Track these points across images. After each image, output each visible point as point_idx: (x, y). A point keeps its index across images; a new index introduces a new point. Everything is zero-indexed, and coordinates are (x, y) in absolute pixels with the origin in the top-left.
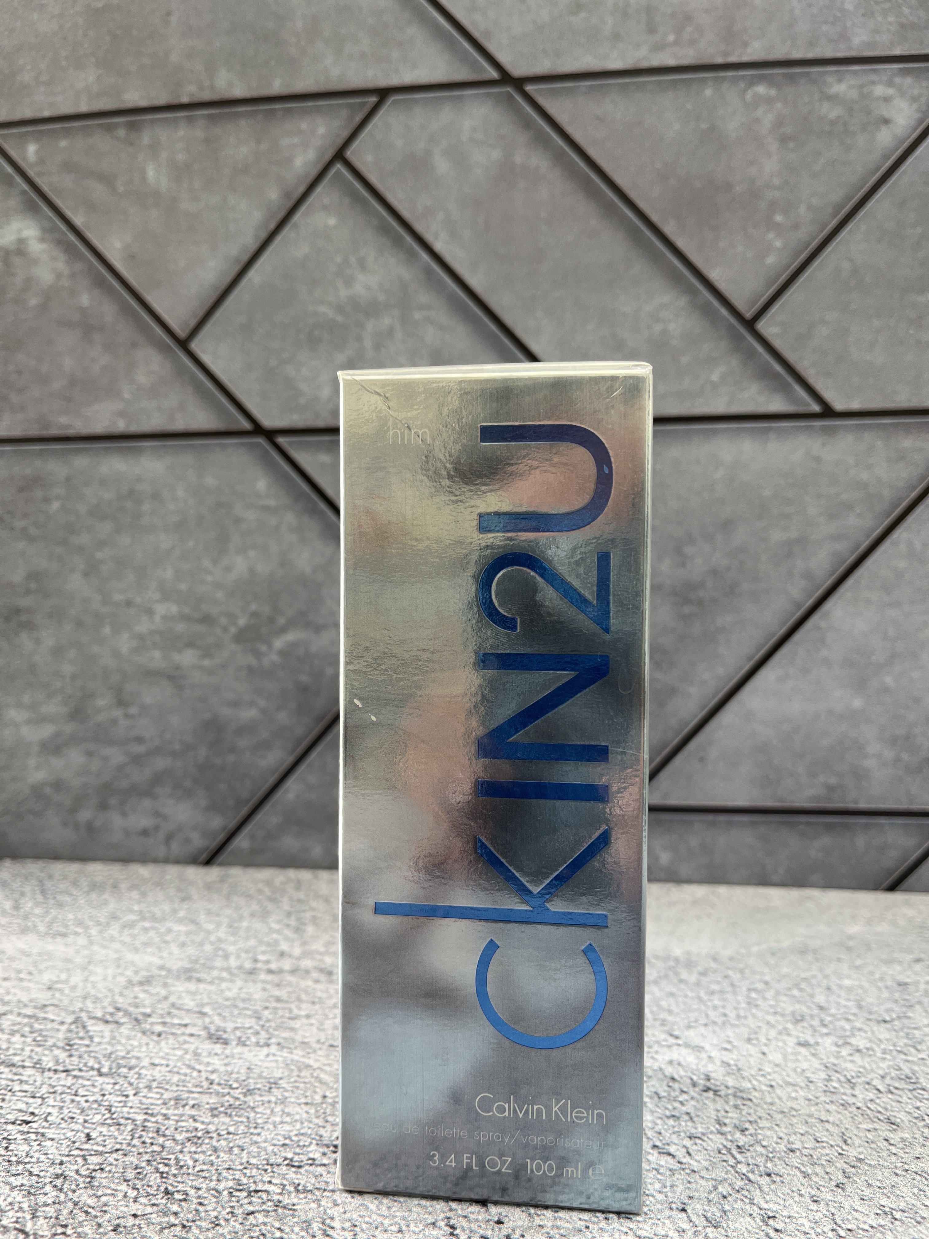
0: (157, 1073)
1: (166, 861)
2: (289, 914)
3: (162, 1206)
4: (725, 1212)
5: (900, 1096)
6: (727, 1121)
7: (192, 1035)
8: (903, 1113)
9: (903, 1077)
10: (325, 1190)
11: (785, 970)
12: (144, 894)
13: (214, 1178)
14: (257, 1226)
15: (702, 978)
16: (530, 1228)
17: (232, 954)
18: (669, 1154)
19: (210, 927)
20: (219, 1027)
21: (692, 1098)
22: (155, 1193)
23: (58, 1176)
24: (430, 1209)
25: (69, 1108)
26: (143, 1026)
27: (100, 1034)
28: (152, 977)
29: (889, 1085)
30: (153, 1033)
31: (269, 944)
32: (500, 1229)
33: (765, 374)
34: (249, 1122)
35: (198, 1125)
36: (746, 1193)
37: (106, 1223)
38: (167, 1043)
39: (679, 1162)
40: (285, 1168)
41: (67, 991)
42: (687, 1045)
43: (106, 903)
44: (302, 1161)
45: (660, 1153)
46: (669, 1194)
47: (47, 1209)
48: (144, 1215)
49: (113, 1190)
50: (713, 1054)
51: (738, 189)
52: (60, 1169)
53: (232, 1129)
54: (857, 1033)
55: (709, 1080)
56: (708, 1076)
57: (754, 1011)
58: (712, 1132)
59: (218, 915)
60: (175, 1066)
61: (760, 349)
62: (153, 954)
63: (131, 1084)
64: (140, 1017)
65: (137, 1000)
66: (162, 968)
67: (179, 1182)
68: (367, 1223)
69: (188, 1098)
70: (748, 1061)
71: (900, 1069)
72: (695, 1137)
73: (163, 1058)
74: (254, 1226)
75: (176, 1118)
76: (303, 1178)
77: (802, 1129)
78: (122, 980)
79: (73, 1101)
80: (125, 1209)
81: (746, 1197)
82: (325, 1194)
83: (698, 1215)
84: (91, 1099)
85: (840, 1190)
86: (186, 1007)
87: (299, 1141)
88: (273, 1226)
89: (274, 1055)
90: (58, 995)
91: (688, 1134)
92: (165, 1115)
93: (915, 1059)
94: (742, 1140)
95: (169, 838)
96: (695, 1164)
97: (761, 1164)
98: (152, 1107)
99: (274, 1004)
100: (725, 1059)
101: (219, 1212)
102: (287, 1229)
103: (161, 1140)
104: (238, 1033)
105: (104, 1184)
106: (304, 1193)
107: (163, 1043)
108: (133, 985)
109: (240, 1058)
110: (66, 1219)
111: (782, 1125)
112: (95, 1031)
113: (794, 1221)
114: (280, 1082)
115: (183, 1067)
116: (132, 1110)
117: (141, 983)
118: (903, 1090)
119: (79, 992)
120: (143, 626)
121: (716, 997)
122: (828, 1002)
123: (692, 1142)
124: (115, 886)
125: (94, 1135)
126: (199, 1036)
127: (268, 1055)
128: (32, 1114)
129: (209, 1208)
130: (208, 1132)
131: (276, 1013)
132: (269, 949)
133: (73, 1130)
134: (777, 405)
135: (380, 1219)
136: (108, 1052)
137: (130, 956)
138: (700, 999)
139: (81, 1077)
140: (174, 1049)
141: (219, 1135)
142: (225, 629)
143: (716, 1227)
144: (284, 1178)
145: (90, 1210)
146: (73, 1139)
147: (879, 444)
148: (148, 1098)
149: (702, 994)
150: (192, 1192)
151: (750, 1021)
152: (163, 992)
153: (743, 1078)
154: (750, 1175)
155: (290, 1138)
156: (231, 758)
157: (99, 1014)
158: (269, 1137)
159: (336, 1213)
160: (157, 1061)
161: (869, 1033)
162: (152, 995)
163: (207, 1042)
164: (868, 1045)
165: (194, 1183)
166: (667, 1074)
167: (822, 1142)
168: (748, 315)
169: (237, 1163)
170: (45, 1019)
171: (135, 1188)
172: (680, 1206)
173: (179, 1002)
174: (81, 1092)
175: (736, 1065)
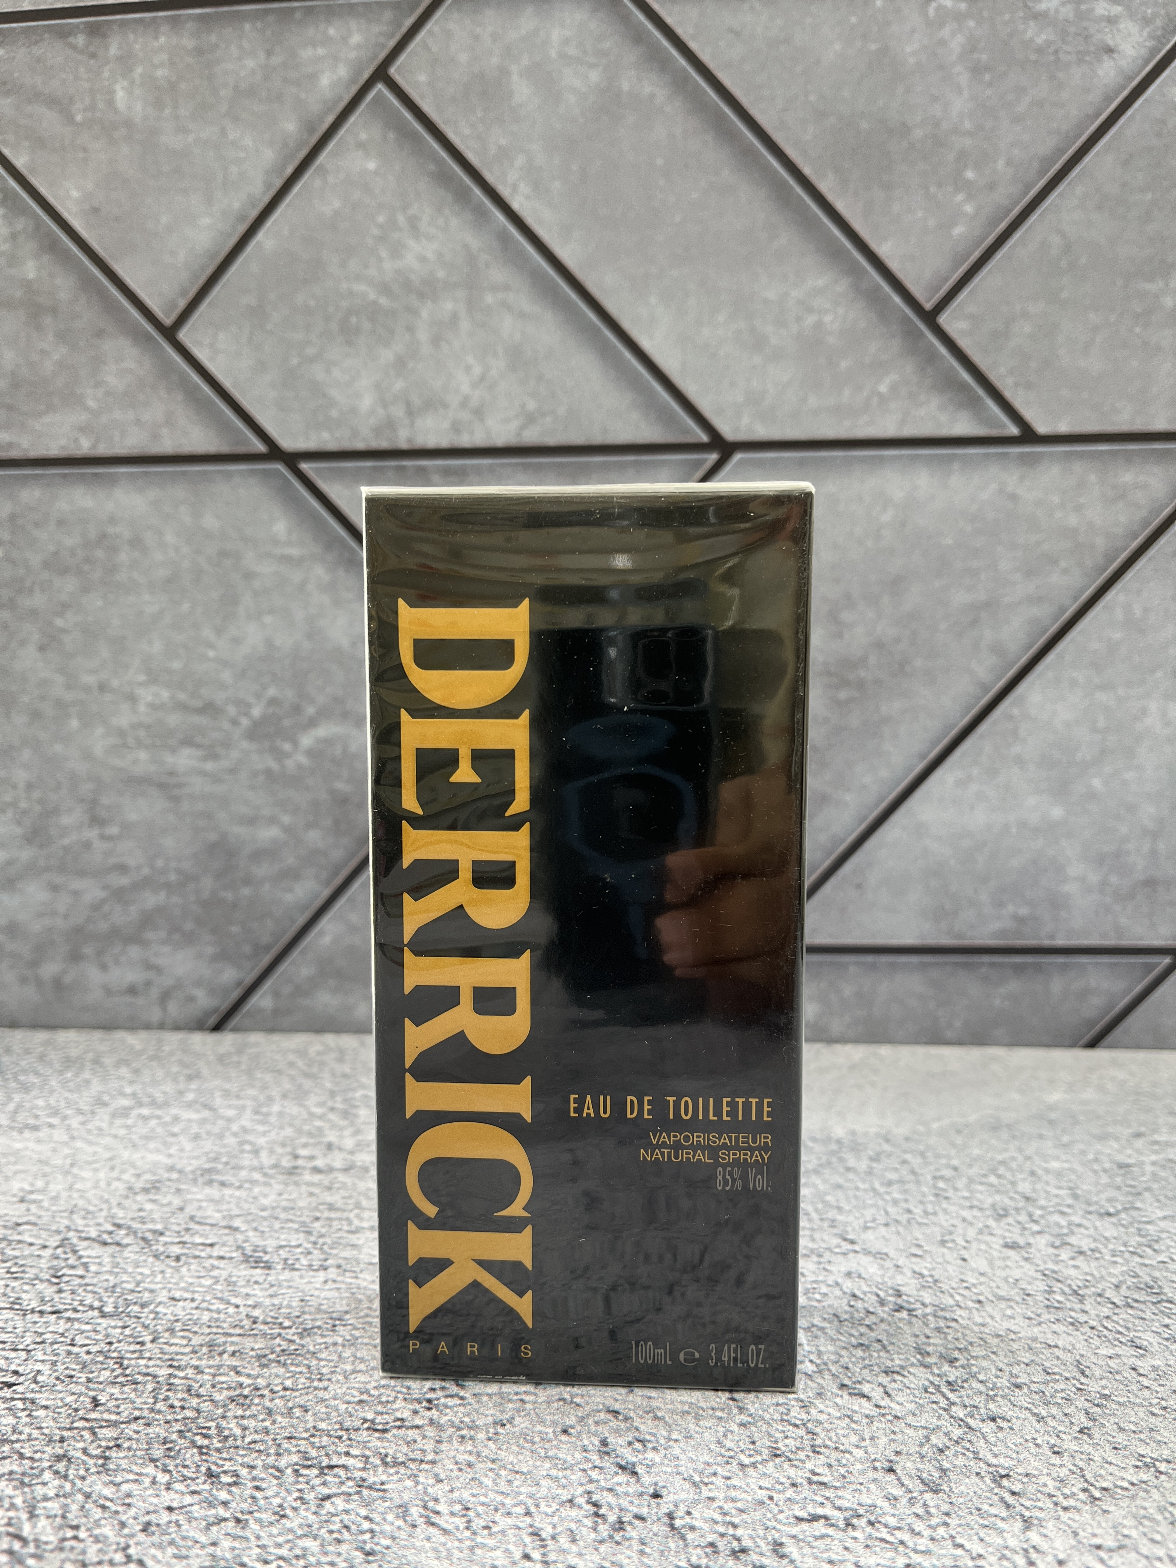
0: (179, 1310)
1: (161, 1026)
2: (333, 1094)
3: (205, 1494)
4: (944, 1471)
5: (1141, 1310)
6: (930, 1349)
7: (222, 1258)
8: (1149, 1333)
9: (1142, 1286)
10: (422, 1461)
11: (976, 1151)
12: (137, 1071)
13: (272, 1451)
14: (337, 1515)
15: (874, 1165)
16: (696, 1502)
17: (262, 1148)
18: (863, 1396)
19: (231, 1113)
20: (258, 1246)
21: (882, 1321)
22: (194, 1476)
23: (59, 1458)
24: (564, 1481)
25: (64, 1363)
26: (154, 1248)
27: (98, 1260)
28: (159, 1181)
29: (1126, 1297)
30: (168, 1257)
31: (310, 1134)
32: (658, 1505)
33: (950, 384)
34: (310, 1373)
35: (242, 1379)
36: (968, 1445)
37: (131, 1521)
38: (189, 1270)
39: (877, 1406)
40: (365, 1433)
41: (46, 1204)
42: (867, 1252)
43: (87, 1082)
44: (387, 1423)
45: (850, 1394)
46: (870, 1449)
47: (49, 1504)
48: (182, 1508)
49: (137, 1474)
50: (900, 1263)
51: (918, 133)
52: (61, 1448)
53: (288, 1383)
54: (1076, 1230)
55: (900, 1296)
56: (898, 1291)
57: (945, 1205)
58: (913, 1365)
59: (238, 1097)
60: (204, 1301)
61: (943, 350)
62: (158, 1151)
63: (146, 1327)
64: (149, 1236)
65: (142, 1214)
66: (171, 1169)
67: (225, 1459)
68: (483, 1504)
69: (225, 1343)
70: (947, 1271)
71: (1137, 1276)
72: (893, 1372)
73: (185, 1290)
74: (333, 1515)
75: (212, 1371)
76: (391, 1446)
77: (1026, 1357)
78: (120, 1186)
79: (69, 1353)
80: (155, 1500)
81: (968, 1450)
82: (422, 1467)
83: (911, 1477)
84: (94, 1349)
85: (1085, 1437)
86: (208, 1221)
87: (380, 1395)
88: (358, 1514)
89: (334, 1281)
90: (33, 1208)
91: (883, 1368)
92: (196, 1367)
93: (1154, 1263)
94: (953, 1374)
95: (165, 997)
96: (897, 1407)
97: (981, 1405)
98: (179, 1357)
99: (326, 1214)
100: (916, 1269)
101: (284, 1499)
102: (377, 1518)
103: (195, 1402)
104: (283, 1253)
105: (124, 1467)
106: (394, 1466)
107: (184, 1270)
108: (136, 1193)
109: (290, 1287)
110: (76, 1517)
111: (1000, 1353)
112: (89, 1257)
113: (1034, 1480)
114: (348, 1317)
115: (213, 1301)
116: (151, 1363)
117: (146, 1190)
118: (1144, 1302)
119: (63, 1204)
120: (123, 719)
121: (895, 1188)
122: (1034, 1190)
123: (889, 1379)
124: (97, 1061)
125: (102, 1399)
126: (231, 1258)
127: (326, 1282)
128: (16, 1373)
129: (269, 1493)
130: (257, 1389)
131: (330, 1226)
132: (312, 1141)
133: (74, 1394)
134: (964, 427)
135: (499, 1498)
136: (111, 1284)
137: (126, 1154)
138: (874, 1190)
139: (77, 1319)
140: (199, 1277)
141: (273, 1392)
142: (235, 722)
143: (936, 1492)
144: (367, 1448)
145: (108, 1504)
146: (74, 1406)
147: (1092, 478)
148: (171, 1345)
149: (877, 1185)
150: (244, 1472)
151: (942, 1218)
152: (177, 1202)
153: (943, 1292)
154: (969, 1420)
155: (367, 1392)
156: (246, 891)
157: (93, 1234)
158: (339, 1391)
159: (440, 1492)
160: (178, 1295)
161: (1092, 1231)
162: (163, 1205)
163: (242, 1266)
164: (1093, 1246)
165: (246, 1460)
166: (846, 1290)
167: (1054, 1374)
168: (928, 306)
169: (301, 1430)
170: (20, 1242)
171: (166, 1471)
172: (886, 1465)
173: (199, 1214)
174: (79, 1340)
175: (932, 1276)
